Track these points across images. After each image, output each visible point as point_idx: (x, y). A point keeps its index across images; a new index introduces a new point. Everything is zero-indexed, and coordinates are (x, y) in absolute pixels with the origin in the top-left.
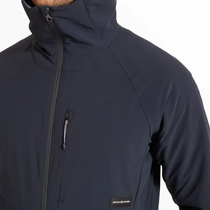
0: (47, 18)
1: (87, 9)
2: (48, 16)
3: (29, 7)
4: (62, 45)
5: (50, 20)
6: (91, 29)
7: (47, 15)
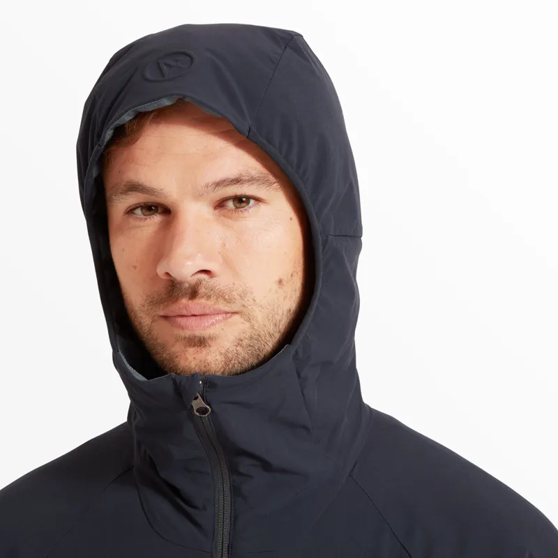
0: (195, 409)
1: (299, 376)
2: (198, 403)
3: (140, 377)
4: (226, 477)
5: (205, 414)
6: (305, 428)
7: (196, 398)
